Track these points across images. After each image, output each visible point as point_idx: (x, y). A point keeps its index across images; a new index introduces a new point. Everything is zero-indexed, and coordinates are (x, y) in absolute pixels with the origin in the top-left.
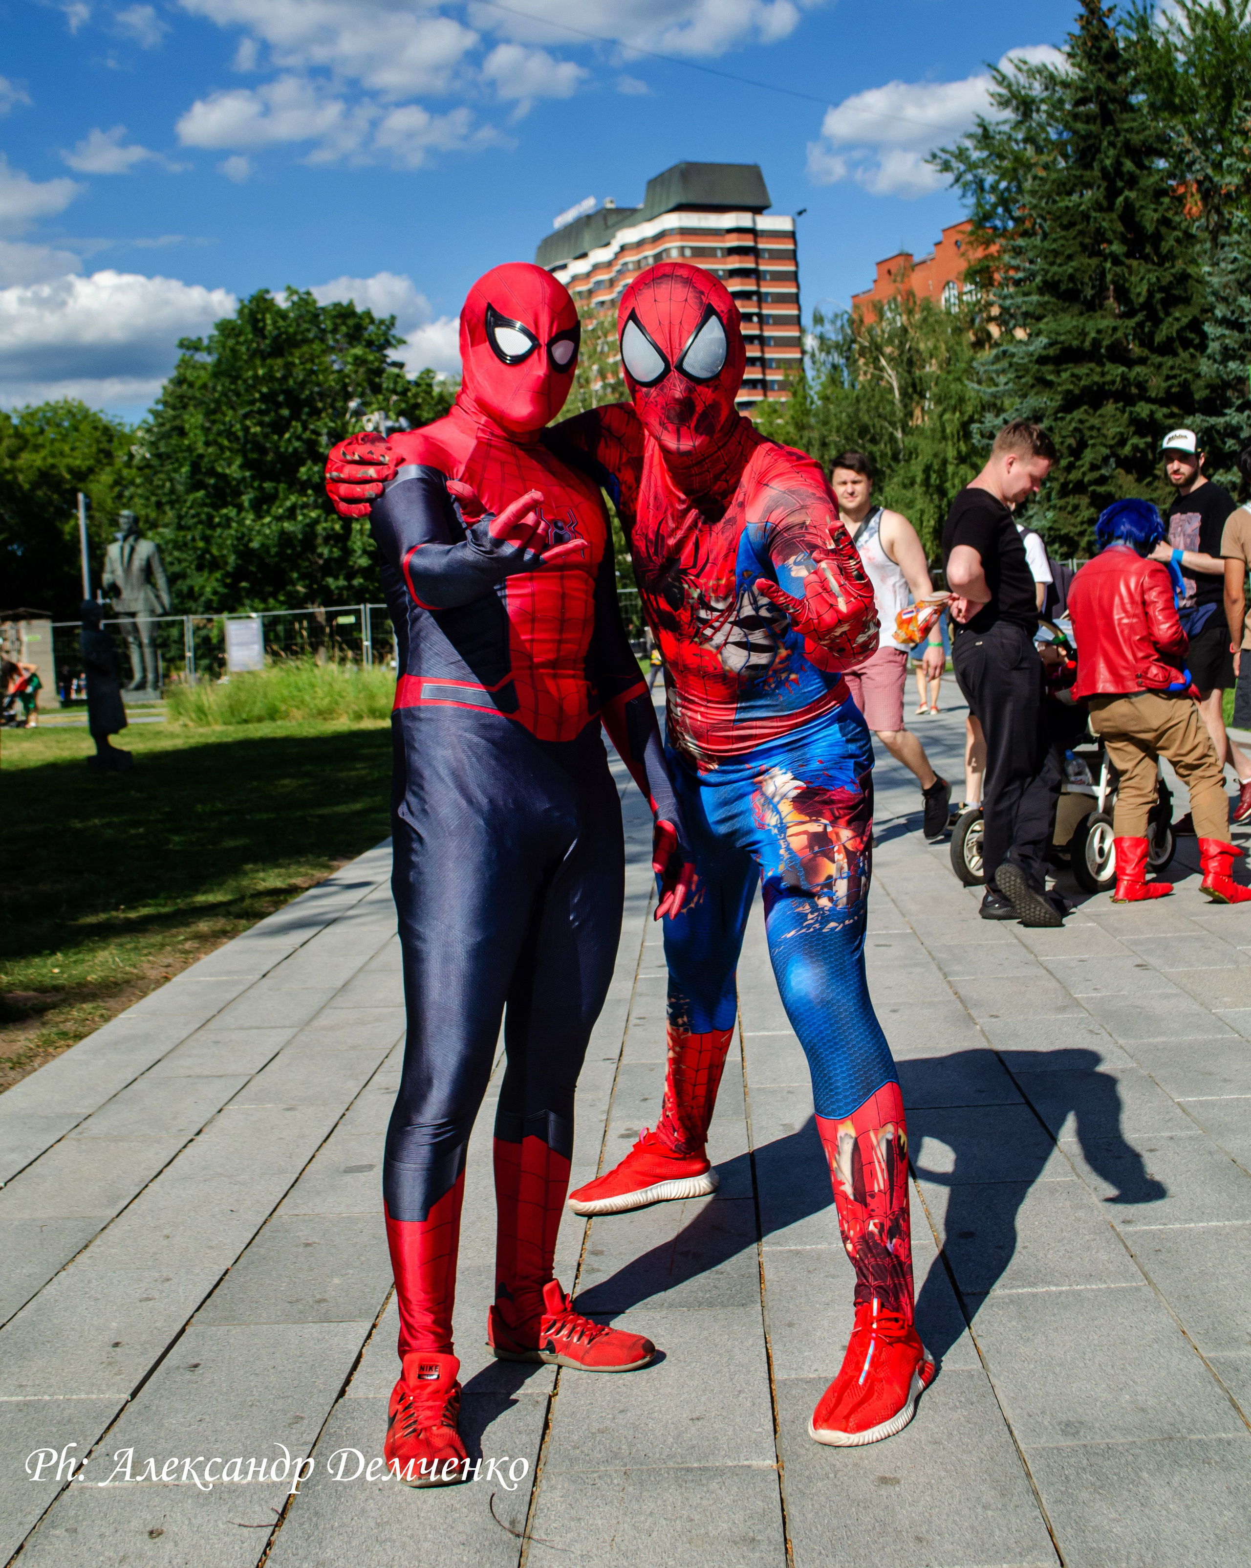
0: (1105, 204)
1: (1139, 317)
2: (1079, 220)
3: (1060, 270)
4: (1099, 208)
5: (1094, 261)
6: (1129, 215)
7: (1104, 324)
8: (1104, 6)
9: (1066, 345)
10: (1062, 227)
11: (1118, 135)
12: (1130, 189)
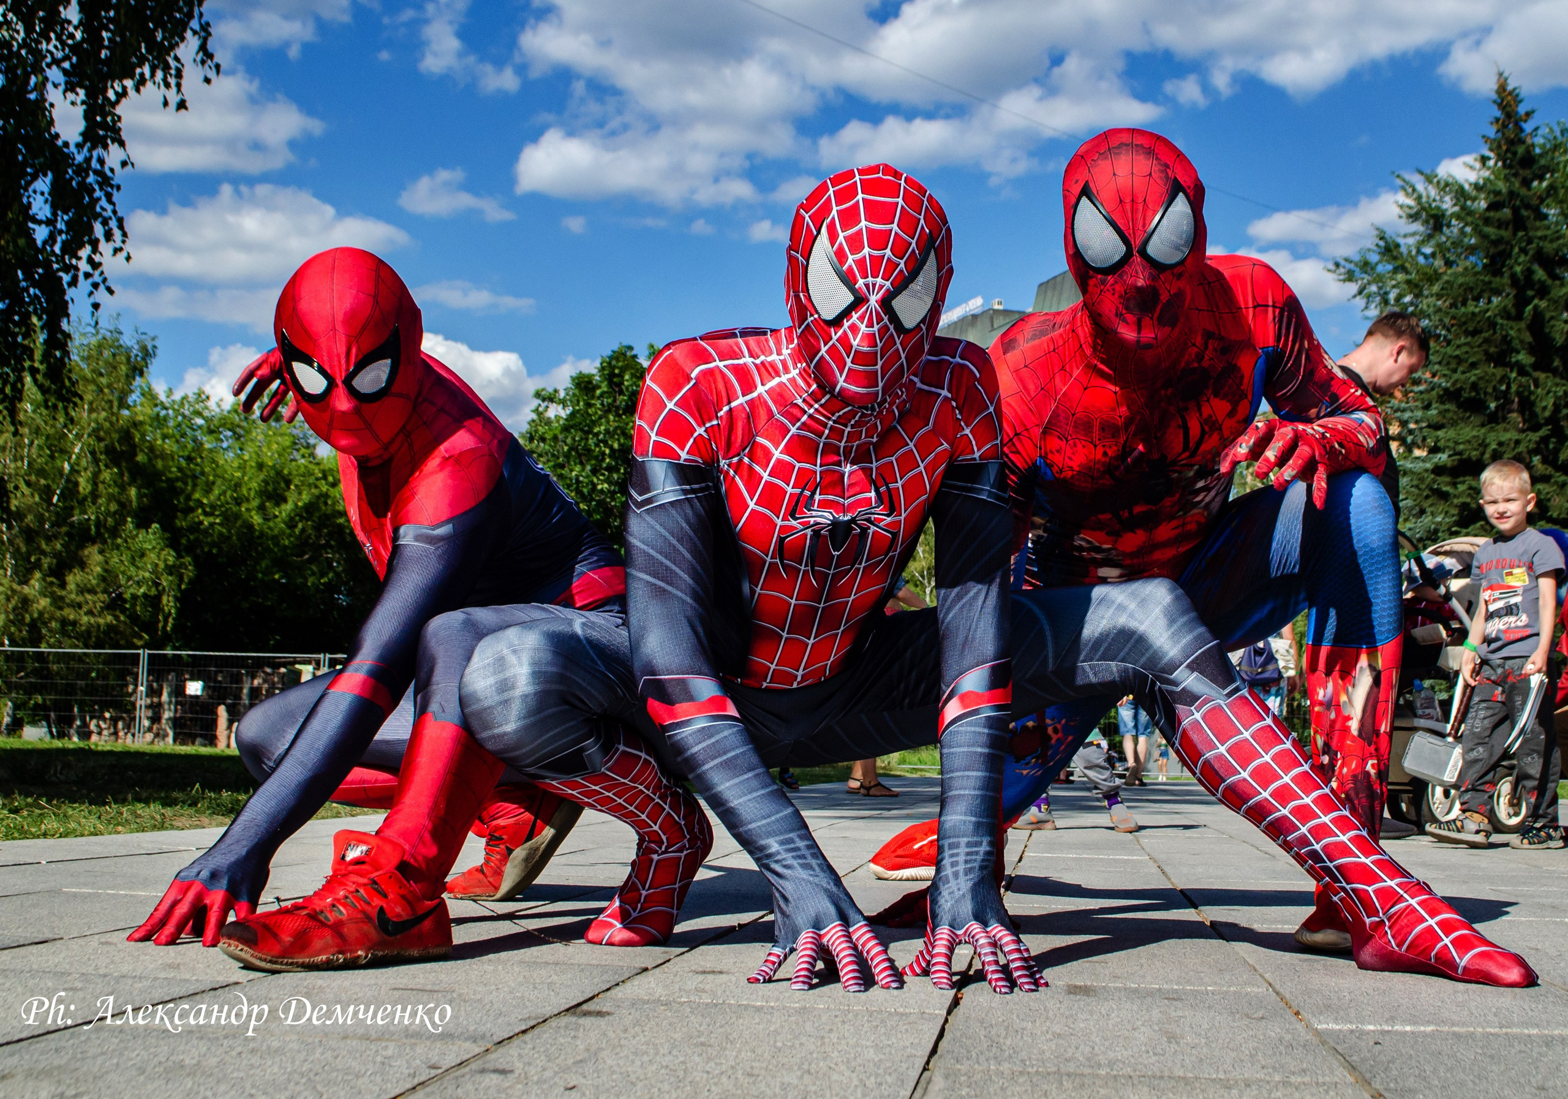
0: (1513, 312)
1: (1544, 431)
2: (1485, 327)
3: (1463, 377)
4: (1505, 314)
5: (1499, 372)
6: (1538, 324)
7: (1505, 437)
8: (1522, 109)
9: (1465, 456)
10: (1467, 333)
11: (1530, 242)
12: (1541, 299)
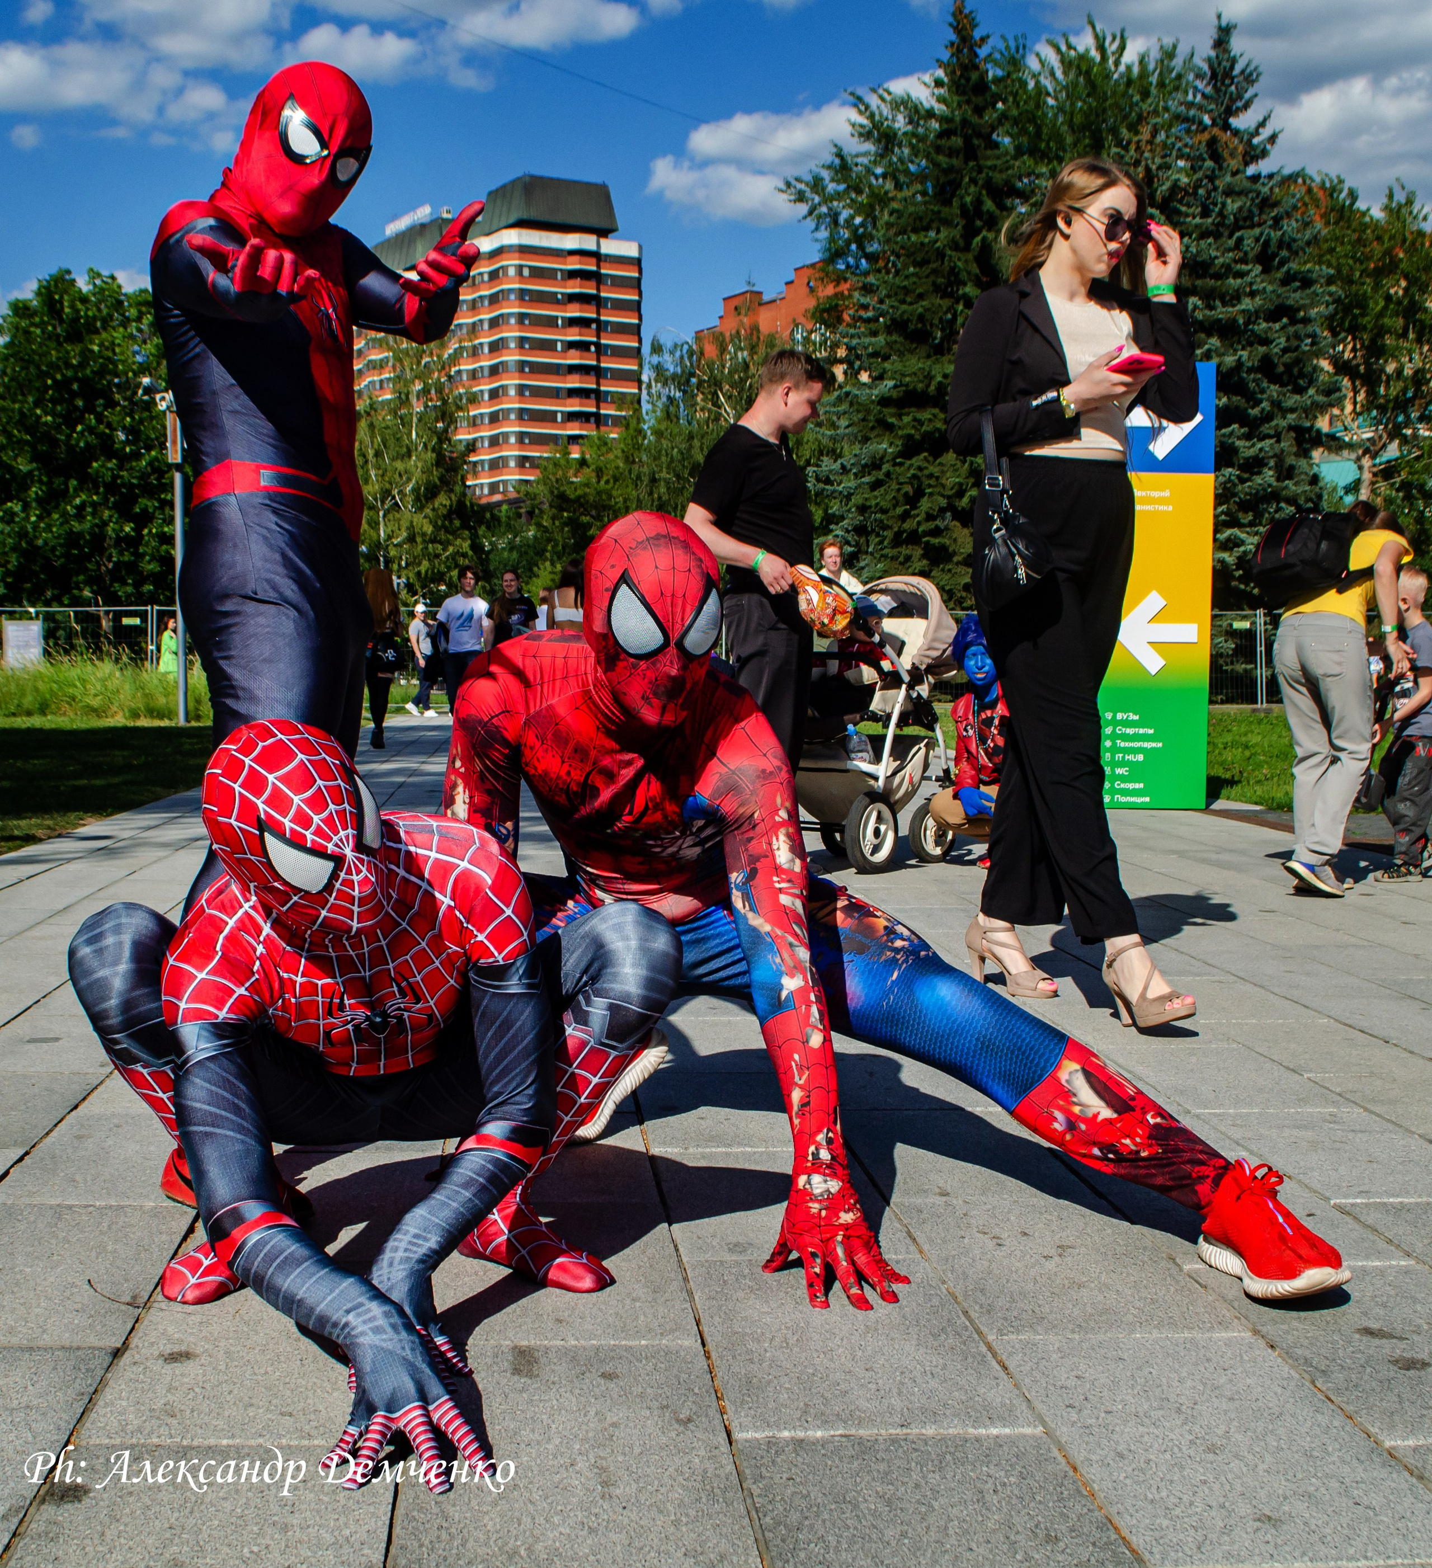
0: (962, 243)
2: (934, 258)
4: (955, 246)
5: (946, 303)
6: (985, 257)
8: (977, 34)
9: (911, 387)
10: (916, 264)
11: (980, 172)
12: (989, 230)
